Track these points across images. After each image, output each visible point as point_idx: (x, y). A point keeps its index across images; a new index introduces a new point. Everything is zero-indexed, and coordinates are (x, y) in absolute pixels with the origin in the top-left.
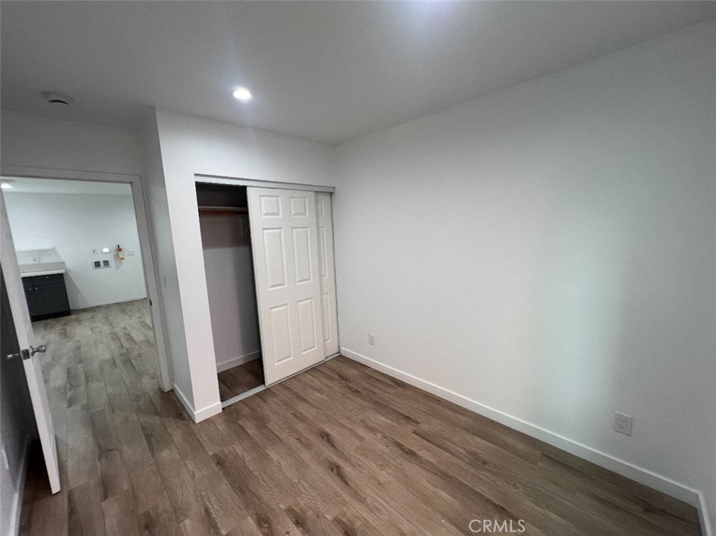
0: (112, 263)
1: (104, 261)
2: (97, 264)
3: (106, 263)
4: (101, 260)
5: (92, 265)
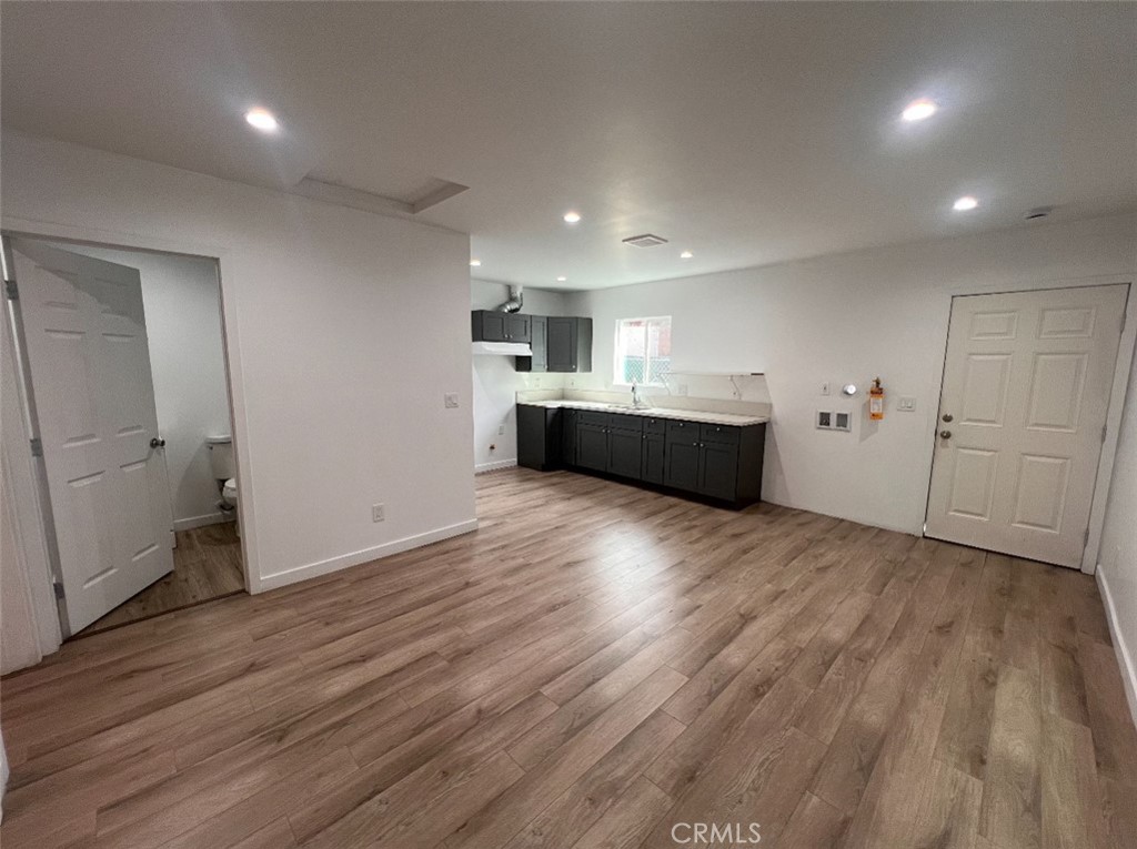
0: (855, 423)
1: (839, 415)
2: (825, 419)
3: (843, 420)
4: (834, 410)
5: (813, 420)
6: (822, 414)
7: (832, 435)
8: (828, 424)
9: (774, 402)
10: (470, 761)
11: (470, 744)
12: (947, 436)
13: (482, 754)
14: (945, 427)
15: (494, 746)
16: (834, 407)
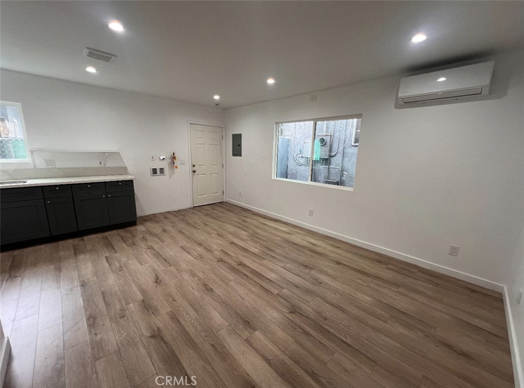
0: (166, 171)
1: (160, 169)
2: (154, 171)
3: (162, 170)
4: (158, 167)
5: (149, 172)
6: (153, 169)
7: (158, 178)
8: (156, 173)
9: (127, 166)
10: (317, 312)
11: (309, 314)
12: (194, 172)
13: (313, 309)
14: (194, 169)
15: (309, 306)
16: (158, 166)
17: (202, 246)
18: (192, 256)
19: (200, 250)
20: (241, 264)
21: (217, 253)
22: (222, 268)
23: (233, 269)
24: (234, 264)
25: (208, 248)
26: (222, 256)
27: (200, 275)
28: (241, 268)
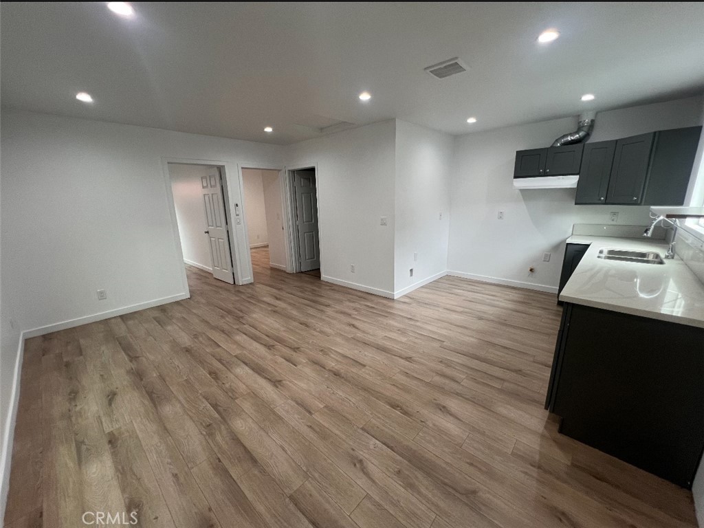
17: (330, 370)
18: (336, 352)
19: (332, 364)
20: (269, 347)
21: (302, 359)
22: (294, 341)
23: (280, 341)
24: (279, 346)
25: (318, 368)
26: (295, 356)
27: (315, 333)
28: (271, 342)
